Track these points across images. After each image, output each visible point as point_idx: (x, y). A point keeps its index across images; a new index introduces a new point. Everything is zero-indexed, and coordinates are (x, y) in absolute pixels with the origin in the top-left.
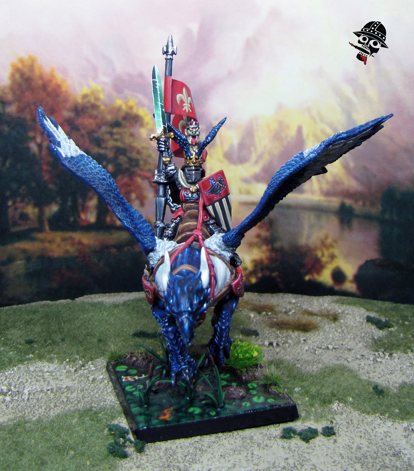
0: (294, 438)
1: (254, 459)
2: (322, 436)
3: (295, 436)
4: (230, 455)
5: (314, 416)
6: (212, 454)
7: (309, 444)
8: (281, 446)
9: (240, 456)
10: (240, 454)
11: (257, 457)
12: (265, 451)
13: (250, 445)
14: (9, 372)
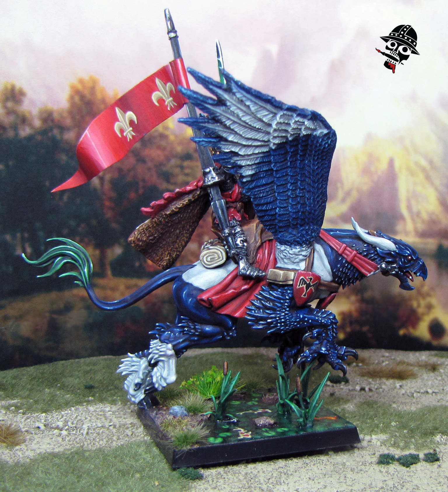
14: (66, 412)
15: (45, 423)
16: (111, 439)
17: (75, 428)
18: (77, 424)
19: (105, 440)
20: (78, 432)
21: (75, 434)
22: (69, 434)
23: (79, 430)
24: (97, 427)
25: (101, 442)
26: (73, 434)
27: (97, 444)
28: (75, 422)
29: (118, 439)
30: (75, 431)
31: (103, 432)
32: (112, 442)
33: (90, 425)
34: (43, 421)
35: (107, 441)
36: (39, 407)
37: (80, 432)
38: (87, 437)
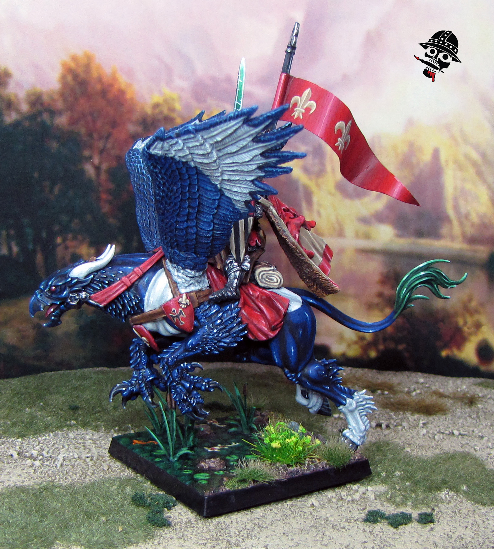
0: (381, 522)
1: (324, 540)
2: (416, 523)
3: (383, 521)
4: (295, 534)
5: (412, 502)
6: (274, 531)
7: (397, 530)
8: (362, 530)
9: (307, 536)
10: (308, 533)
11: (329, 538)
12: (340, 533)
13: (323, 526)
14: (44, 438)
15: (19, 450)
16: (86, 473)
17: (49, 458)
18: (53, 453)
19: (78, 475)
20: (52, 463)
21: (49, 466)
22: (42, 465)
23: (53, 460)
24: (74, 458)
25: (74, 477)
26: (46, 465)
27: (69, 478)
28: (51, 451)
29: (92, 474)
30: (49, 462)
31: (78, 465)
32: (85, 478)
33: (67, 455)
34: (18, 447)
35: (80, 476)
36: (16, 430)
37: (54, 463)
38: (61, 470)
